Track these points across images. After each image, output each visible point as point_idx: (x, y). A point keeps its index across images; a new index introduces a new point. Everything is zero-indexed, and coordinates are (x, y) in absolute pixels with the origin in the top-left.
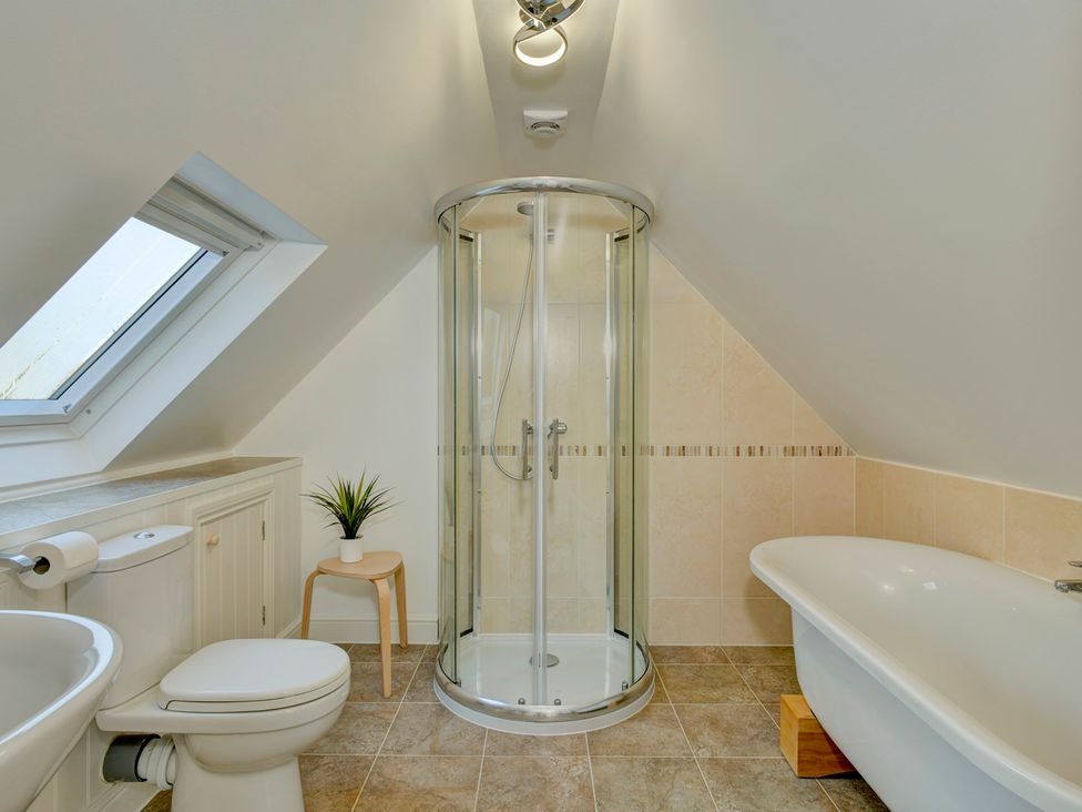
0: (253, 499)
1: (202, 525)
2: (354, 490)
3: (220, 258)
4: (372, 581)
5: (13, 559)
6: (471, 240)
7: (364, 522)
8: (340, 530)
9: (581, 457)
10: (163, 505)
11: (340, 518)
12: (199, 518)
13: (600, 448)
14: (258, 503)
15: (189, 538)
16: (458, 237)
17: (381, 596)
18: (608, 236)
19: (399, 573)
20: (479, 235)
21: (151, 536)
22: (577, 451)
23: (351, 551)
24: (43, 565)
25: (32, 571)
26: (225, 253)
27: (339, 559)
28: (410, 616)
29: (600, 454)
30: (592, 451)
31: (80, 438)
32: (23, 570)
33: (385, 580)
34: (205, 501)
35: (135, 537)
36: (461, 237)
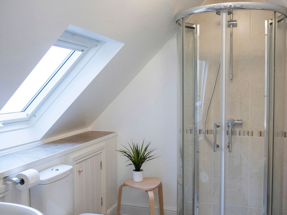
0: (96, 152)
1: (76, 164)
2: (139, 148)
3: (81, 53)
4: (147, 191)
5: (13, 179)
6: (194, 28)
7: (143, 164)
8: (133, 167)
9: (250, 137)
10: (62, 156)
11: (133, 162)
12: (75, 161)
13: (261, 132)
14: (99, 153)
15: (71, 171)
16: (184, 27)
17: (150, 199)
18: (266, 22)
19: (160, 187)
20: (198, 26)
21: (58, 170)
22: (248, 133)
23: (138, 176)
24: (22, 182)
25: (19, 184)
26: (83, 51)
27: (132, 179)
28: (165, 208)
29: (261, 136)
30: (256, 134)
31: (33, 126)
32: (16, 183)
33: (152, 191)
34: (77, 154)
35: (52, 170)
36: (186, 27)
